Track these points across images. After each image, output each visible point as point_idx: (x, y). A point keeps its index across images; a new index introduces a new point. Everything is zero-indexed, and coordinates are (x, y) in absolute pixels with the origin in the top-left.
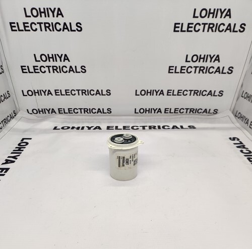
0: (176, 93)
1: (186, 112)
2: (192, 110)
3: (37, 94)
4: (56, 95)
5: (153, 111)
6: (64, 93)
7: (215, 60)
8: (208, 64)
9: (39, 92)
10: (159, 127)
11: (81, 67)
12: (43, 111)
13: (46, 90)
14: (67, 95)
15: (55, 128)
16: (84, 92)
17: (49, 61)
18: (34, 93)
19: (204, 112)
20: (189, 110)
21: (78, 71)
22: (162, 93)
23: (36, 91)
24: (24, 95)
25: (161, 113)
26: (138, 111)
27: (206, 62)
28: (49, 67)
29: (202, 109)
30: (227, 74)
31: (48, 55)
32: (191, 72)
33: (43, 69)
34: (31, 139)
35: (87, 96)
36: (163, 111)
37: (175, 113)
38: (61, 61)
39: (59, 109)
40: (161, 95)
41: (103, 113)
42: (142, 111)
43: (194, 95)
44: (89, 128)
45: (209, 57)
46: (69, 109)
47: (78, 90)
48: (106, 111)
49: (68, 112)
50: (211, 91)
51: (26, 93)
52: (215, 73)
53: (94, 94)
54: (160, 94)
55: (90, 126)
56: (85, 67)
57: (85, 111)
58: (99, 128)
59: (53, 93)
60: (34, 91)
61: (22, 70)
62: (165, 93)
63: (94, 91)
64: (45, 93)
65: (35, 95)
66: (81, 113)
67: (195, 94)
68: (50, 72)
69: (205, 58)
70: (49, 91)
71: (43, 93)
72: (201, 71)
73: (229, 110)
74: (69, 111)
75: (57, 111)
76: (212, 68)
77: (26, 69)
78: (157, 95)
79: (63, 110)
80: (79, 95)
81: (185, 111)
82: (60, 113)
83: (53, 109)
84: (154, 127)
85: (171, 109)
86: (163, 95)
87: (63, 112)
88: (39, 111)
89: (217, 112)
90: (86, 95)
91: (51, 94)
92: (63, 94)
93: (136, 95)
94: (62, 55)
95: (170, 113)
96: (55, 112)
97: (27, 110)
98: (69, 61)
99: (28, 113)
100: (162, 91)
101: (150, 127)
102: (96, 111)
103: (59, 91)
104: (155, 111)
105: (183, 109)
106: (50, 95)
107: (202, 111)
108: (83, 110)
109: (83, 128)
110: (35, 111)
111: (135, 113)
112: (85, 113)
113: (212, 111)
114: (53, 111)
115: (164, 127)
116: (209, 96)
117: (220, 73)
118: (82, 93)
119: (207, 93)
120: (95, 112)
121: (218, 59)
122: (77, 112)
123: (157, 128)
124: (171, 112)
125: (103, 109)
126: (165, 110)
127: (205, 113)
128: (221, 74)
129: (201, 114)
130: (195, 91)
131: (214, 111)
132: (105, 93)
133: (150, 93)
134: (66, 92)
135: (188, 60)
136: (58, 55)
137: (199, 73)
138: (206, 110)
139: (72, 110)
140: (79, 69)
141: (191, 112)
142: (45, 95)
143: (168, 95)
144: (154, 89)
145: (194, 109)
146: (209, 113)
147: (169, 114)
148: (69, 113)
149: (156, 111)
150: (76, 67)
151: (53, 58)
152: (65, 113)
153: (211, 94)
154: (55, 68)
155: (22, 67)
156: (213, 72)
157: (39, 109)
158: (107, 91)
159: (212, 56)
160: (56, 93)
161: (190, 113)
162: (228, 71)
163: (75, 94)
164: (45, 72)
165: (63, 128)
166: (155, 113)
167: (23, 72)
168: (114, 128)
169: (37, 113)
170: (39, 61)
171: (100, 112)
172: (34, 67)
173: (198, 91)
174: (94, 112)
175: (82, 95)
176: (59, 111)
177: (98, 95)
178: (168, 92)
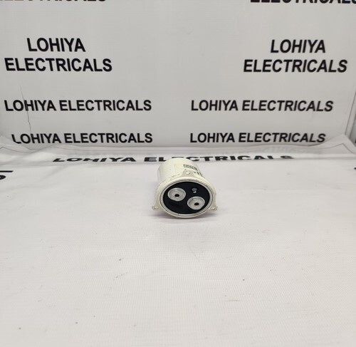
0: (256, 106)
1: (275, 141)
2: (284, 136)
3: (30, 108)
4: (62, 109)
5: (220, 138)
6: (74, 106)
7: (318, 48)
8: (306, 56)
9: (33, 105)
10: (233, 158)
11: (104, 61)
12: (39, 138)
13: (45, 101)
14: (79, 109)
15: (57, 160)
16: (107, 104)
17: (52, 50)
18: (25, 105)
19: (303, 139)
20: (278, 136)
21: (98, 68)
22: (234, 105)
23: (29, 103)
24: (8, 110)
25: (234, 141)
26: (195, 138)
27: (304, 51)
28: (50, 60)
29: (299, 135)
30: (337, 72)
31: (50, 39)
32: (280, 69)
33: (41, 65)
34: (11, 171)
35: (113, 111)
36: (236, 137)
37: (256, 141)
38: (71, 50)
39: (65, 135)
40: (234, 110)
41: (139, 141)
42: (202, 138)
43: (286, 109)
44: (114, 160)
45: (308, 44)
46: (82, 134)
47: (98, 102)
48: (143, 138)
49: (80, 140)
50: (312, 103)
51: (11, 106)
52: (318, 71)
53: (124, 108)
54: (232, 107)
55: (116, 158)
56: (110, 61)
57: (108, 138)
58: (132, 160)
59: (57, 105)
60: (25, 101)
61: (7, 64)
62: (240, 105)
63: (123, 102)
64: (43, 105)
65: (27, 110)
66: (102, 141)
67: (288, 108)
68: (52, 69)
69: (300, 46)
70: (50, 102)
71: (39, 106)
72: (296, 69)
73: (343, 135)
74: (82, 138)
75: (62, 138)
76: (313, 63)
77: (12, 64)
78: (226, 109)
79: (72, 136)
80: (99, 109)
81: (273, 136)
82: (67, 142)
83: (56, 135)
84: (225, 158)
85: (249, 134)
86: (237, 109)
87: (72, 140)
88: (32, 139)
89: (323, 139)
90: (111, 109)
91: (53, 107)
92: (73, 108)
93: (193, 109)
94: (72, 40)
95: (248, 141)
96: (58, 140)
97: (13, 136)
98: (84, 50)
99: (14, 140)
100: (234, 102)
101: (218, 159)
102: (127, 138)
103: (67, 103)
104: (223, 137)
105: (270, 134)
106: (51, 110)
107: (300, 138)
108: (105, 137)
109: (104, 160)
110: (25, 139)
111: (192, 141)
112: (108, 142)
113: (316, 138)
114: (56, 138)
115: (240, 158)
116: (311, 110)
117: (326, 71)
118: (105, 105)
119: (306, 106)
120: (126, 141)
121: (321, 46)
122: (96, 141)
123: (229, 158)
124: (250, 139)
125: (138, 135)
126: (240, 137)
127: (304, 141)
128: (328, 73)
129: (298, 142)
130: (288, 102)
131: (320, 136)
132: (141, 105)
133: (216, 105)
134: (78, 105)
135: (275, 49)
136: (66, 39)
137: (293, 70)
138: (306, 135)
139: (88, 136)
140: (100, 65)
141: (282, 140)
142: (43, 109)
143: (244, 109)
144: (222, 99)
145: (286, 134)
146: (311, 141)
147: (246, 143)
148: (83, 142)
149: (226, 139)
150: (95, 60)
151: (58, 44)
152: (75, 142)
153: (313, 108)
154: (61, 62)
155: (6, 60)
156: (315, 69)
157: (32, 135)
158: (145, 103)
159: (312, 43)
160: (61, 105)
161: (280, 141)
162: (339, 67)
163: (93, 108)
164: (44, 69)
165: (70, 160)
166: (223, 141)
167: (8, 69)
168: (157, 159)
169: (28, 142)
170: (36, 50)
171: (134, 139)
172: (26, 60)
173: (292, 102)
174: (123, 140)
175: (105, 109)
176: (66, 138)
177: (130, 110)
178: (244, 105)
